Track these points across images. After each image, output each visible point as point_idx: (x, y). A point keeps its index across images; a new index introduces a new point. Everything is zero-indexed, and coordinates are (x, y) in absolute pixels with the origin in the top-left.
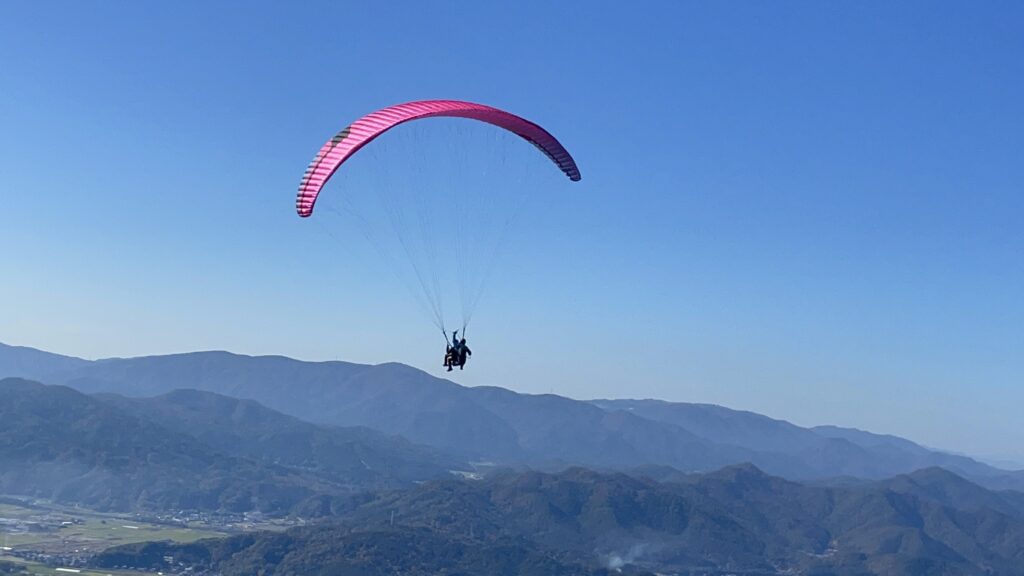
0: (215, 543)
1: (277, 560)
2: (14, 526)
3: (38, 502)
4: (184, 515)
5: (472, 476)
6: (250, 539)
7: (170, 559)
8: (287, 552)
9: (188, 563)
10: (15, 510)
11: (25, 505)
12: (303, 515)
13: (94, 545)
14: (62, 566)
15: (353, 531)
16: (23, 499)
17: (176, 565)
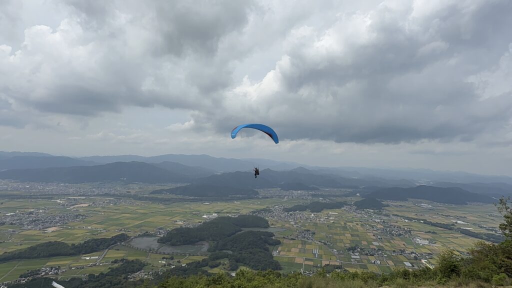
0: (173, 189)
1: (185, 191)
2: (136, 188)
3: (140, 183)
4: (167, 184)
5: (219, 174)
6: (179, 188)
7: (165, 192)
9: (168, 192)
11: (137, 184)
12: (188, 183)
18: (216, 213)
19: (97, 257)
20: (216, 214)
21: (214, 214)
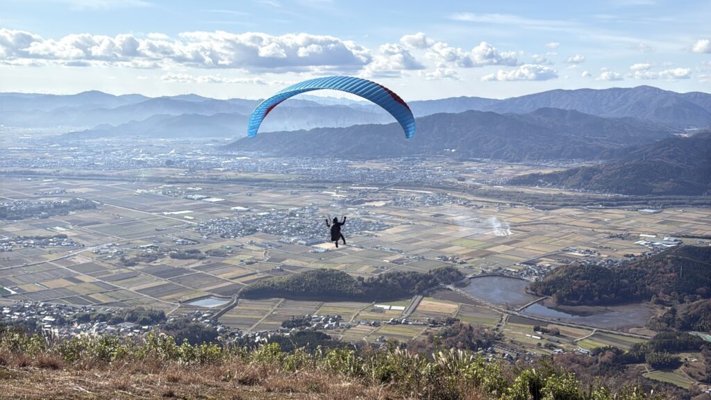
0: (561, 173)
1: (590, 179)
2: (476, 170)
3: (485, 160)
4: (546, 162)
5: (686, 135)
6: (576, 170)
7: (541, 181)
8: (594, 175)
9: (549, 182)
10: (475, 163)
11: (479, 162)
12: (601, 158)
13: (508, 176)
14: (496, 185)
15: (625, 164)
16: (479, 159)
17: (544, 183)
18: (672, 236)
19: (403, 308)
20: (673, 239)
21: (666, 239)
